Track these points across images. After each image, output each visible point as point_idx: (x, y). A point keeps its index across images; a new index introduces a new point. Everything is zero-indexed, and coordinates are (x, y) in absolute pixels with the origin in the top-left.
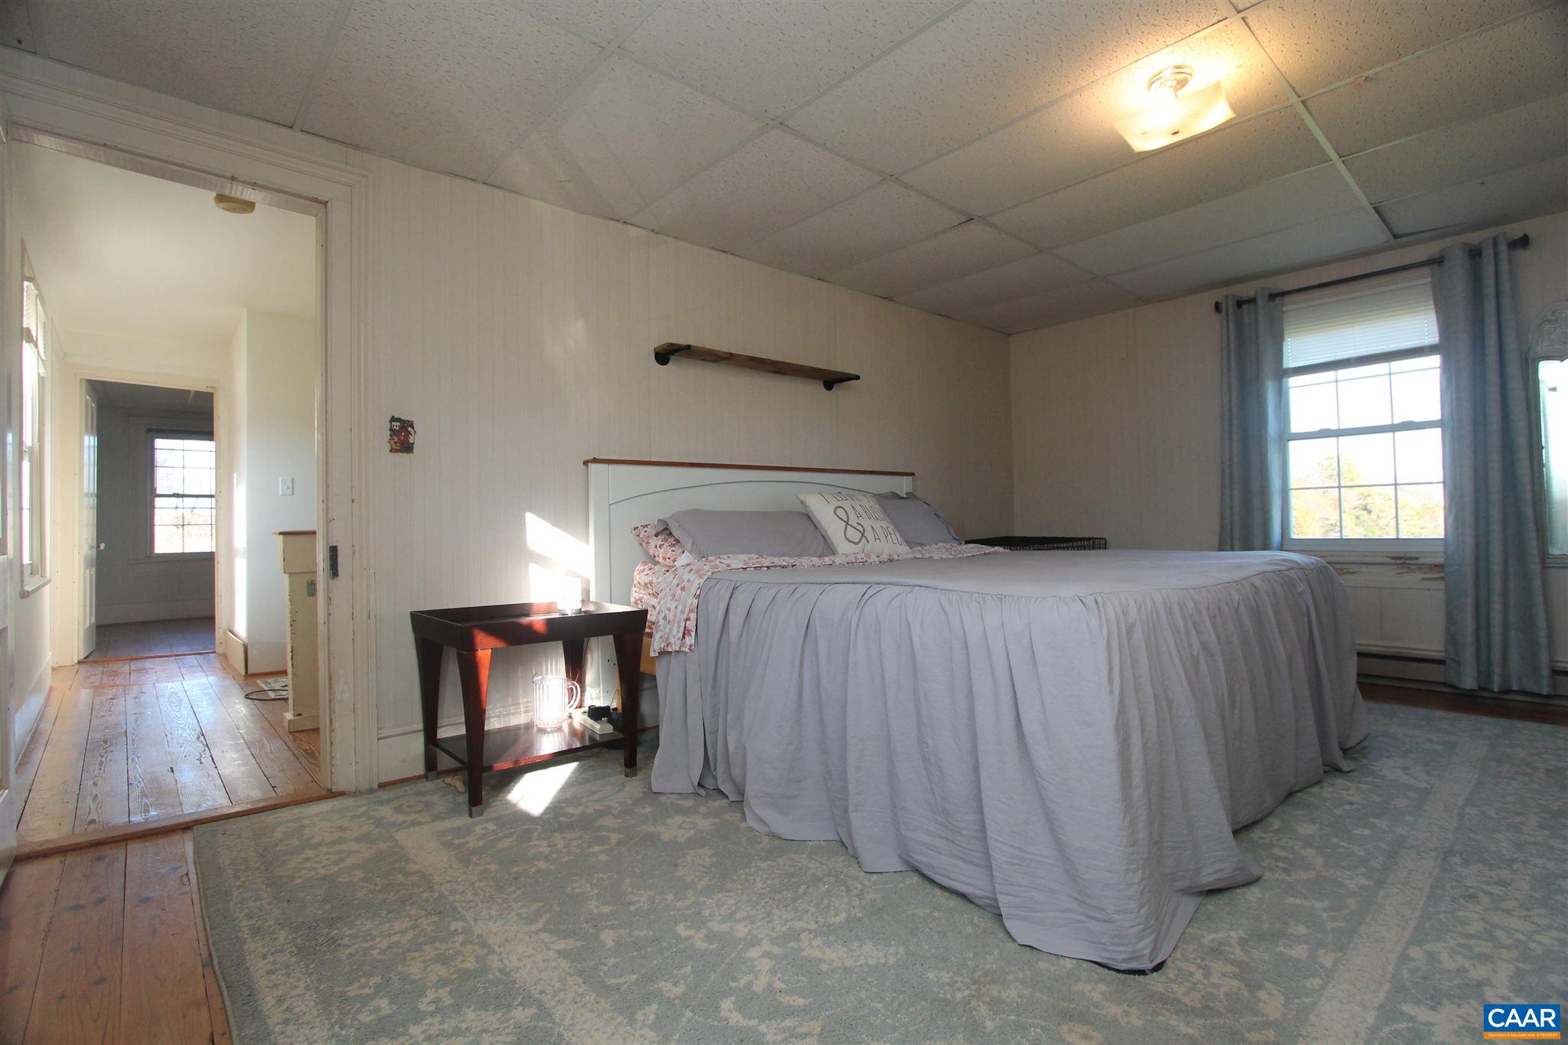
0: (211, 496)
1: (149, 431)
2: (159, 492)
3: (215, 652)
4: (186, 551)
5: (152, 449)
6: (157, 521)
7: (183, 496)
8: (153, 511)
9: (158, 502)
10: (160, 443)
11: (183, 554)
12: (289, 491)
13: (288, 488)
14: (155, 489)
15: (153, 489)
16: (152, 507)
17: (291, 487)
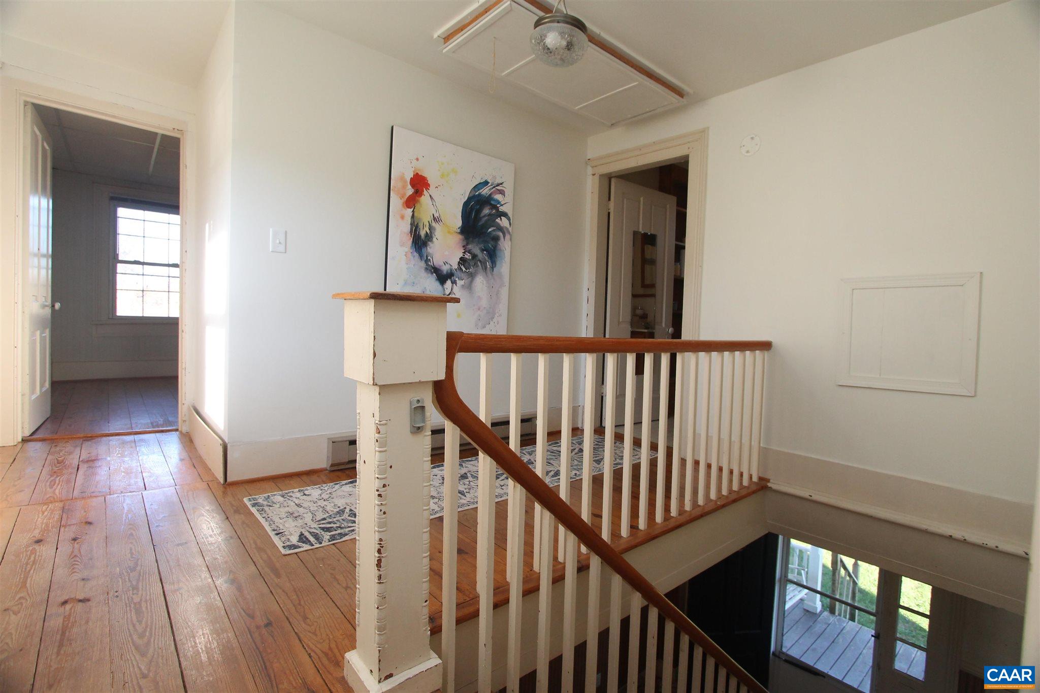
0: (176, 266)
1: (112, 199)
2: (121, 258)
3: (177, 430)
4: (145, 315)
5: (114, 219)
6: (119, 286)
7: (143, 264)
8: (116, 276)
9: (120, 268)
10: (122, 212)
11: (143, 317)
12: (281, 248)
13: (280, 243)
14: (118, 255)
15: (116, 255)
16: (114, 273)
17: (283, 241)
